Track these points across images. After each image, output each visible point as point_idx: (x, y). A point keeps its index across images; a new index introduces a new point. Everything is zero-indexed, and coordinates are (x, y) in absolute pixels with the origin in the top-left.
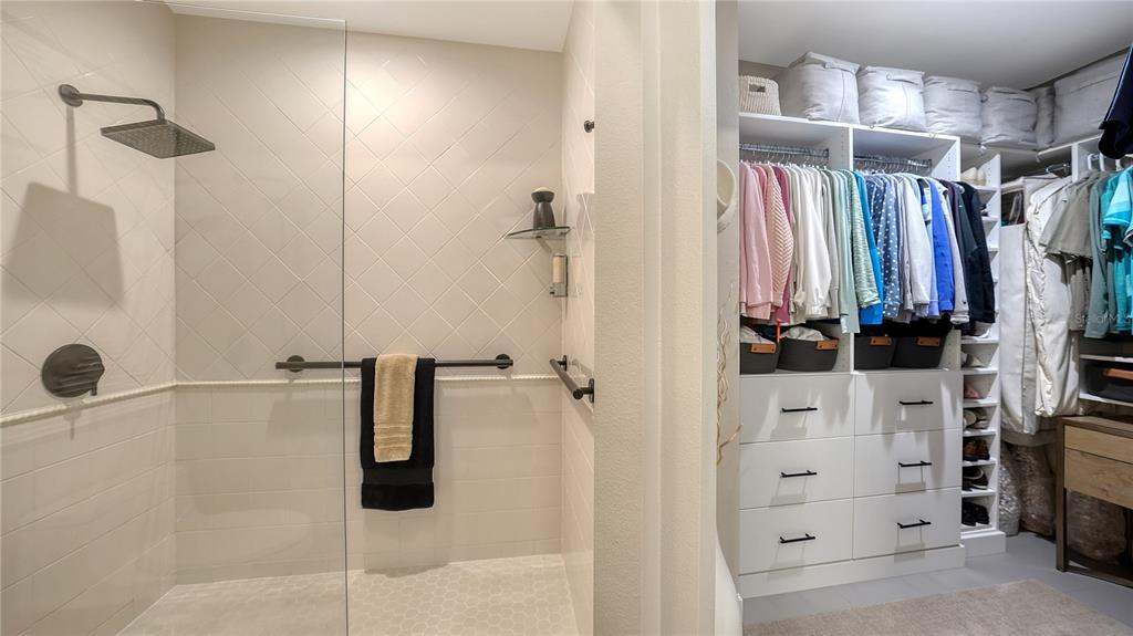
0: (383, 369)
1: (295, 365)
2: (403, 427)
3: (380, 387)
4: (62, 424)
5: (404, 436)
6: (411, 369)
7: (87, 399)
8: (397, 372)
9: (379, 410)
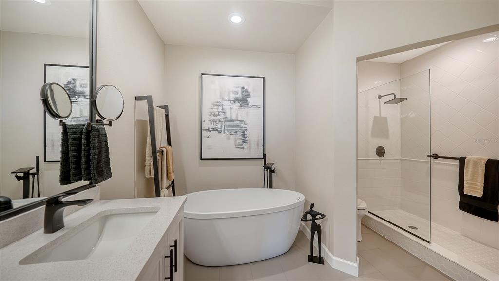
0: (469, 161)
1: (435, 156)
2: (479, 184)
3: (467, 167)
4: (378, 161)
5: (480, 188)
6: (484, 163)
7: (383, 157)
8: (476, 163)
9: (467, 175)
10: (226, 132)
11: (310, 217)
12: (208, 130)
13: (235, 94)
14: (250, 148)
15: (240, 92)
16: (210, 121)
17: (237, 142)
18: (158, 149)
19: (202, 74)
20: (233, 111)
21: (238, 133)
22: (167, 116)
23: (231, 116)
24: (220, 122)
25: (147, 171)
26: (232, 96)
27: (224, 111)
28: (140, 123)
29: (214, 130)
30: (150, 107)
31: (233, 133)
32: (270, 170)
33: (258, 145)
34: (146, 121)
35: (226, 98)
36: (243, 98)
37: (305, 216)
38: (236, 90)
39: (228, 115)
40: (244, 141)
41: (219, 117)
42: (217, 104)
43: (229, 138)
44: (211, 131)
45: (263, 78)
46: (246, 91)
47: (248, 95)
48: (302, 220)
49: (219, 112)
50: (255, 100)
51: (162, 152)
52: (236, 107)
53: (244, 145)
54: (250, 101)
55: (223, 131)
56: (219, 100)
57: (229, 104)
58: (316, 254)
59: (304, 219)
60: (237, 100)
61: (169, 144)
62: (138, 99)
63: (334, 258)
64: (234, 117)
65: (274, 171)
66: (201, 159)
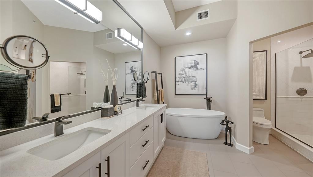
4: (299, 99)
7: (303, 97)
10: (187, 82)
11: (225, 123)
12: (178, 82)
13: (191, 64)
14: (199, 89)
15: (193, 63)
16: (179, 77)
17: (192, 87)
18: (158, 90)
19: (175, 57)
20: (191, 72)
21: (193, 82)
22: (161, 77)
23: (189, 75)
24: (183, 78)
25: (155, 97)
26: (190, 65)
27: (185, 73)
28: (153, 80)
29: (181, 81)
30: (156, 75)
31: (190, 82)
32: (209, 100)
33: (203, 88)
34: (155, 80)
35: (186, 66)
36: (195, 66)
37: (223, 122)
38: (192, 62)
39: (188, 75)
40: (195, 86)
41: (183, 76)
42: (182, 70)
43: (188, 85)
44: (180, 82)
45: (206, 54)
46: (197, 62)
47: (198, 64)
48: (221, 124)
49: (183, 73)
50: (202, 65)
51: (160, 91)
52: (191, 70)
53: (196, 88)
54: (199, 66)
55: (185, 82)
56: (183, 68)
57: (188, 69)
58: (228, 142)
59: (222, 123)
60: (192, 67)
61: (162, 88)
62: (152, 72)
63: (237, 144)
64: (190, 75)
65: (211, 101)
66: (175, 94)
